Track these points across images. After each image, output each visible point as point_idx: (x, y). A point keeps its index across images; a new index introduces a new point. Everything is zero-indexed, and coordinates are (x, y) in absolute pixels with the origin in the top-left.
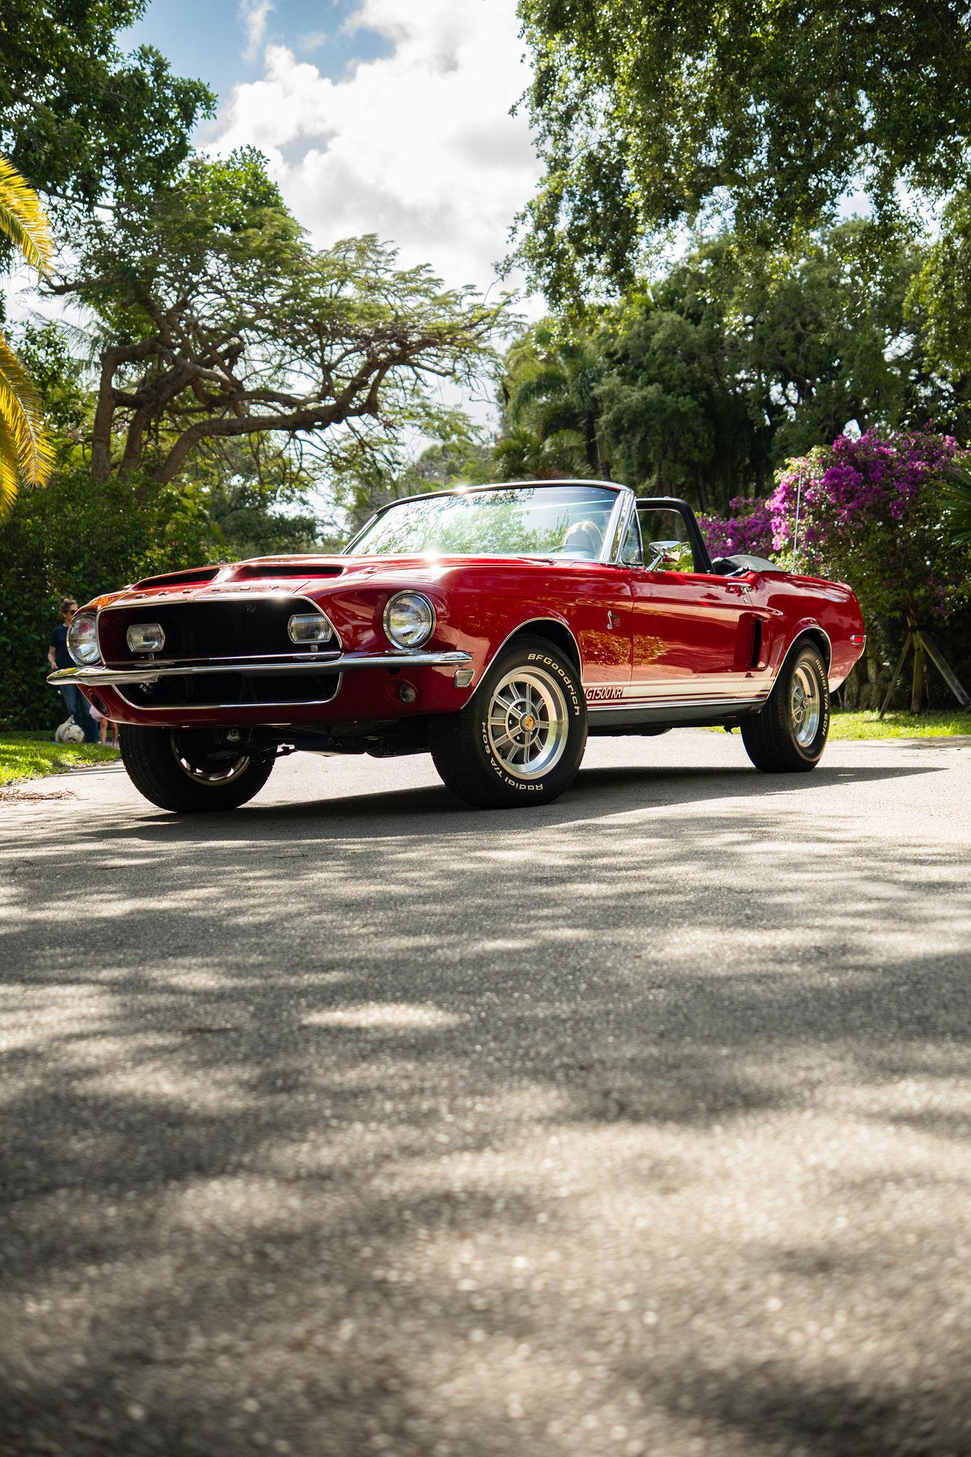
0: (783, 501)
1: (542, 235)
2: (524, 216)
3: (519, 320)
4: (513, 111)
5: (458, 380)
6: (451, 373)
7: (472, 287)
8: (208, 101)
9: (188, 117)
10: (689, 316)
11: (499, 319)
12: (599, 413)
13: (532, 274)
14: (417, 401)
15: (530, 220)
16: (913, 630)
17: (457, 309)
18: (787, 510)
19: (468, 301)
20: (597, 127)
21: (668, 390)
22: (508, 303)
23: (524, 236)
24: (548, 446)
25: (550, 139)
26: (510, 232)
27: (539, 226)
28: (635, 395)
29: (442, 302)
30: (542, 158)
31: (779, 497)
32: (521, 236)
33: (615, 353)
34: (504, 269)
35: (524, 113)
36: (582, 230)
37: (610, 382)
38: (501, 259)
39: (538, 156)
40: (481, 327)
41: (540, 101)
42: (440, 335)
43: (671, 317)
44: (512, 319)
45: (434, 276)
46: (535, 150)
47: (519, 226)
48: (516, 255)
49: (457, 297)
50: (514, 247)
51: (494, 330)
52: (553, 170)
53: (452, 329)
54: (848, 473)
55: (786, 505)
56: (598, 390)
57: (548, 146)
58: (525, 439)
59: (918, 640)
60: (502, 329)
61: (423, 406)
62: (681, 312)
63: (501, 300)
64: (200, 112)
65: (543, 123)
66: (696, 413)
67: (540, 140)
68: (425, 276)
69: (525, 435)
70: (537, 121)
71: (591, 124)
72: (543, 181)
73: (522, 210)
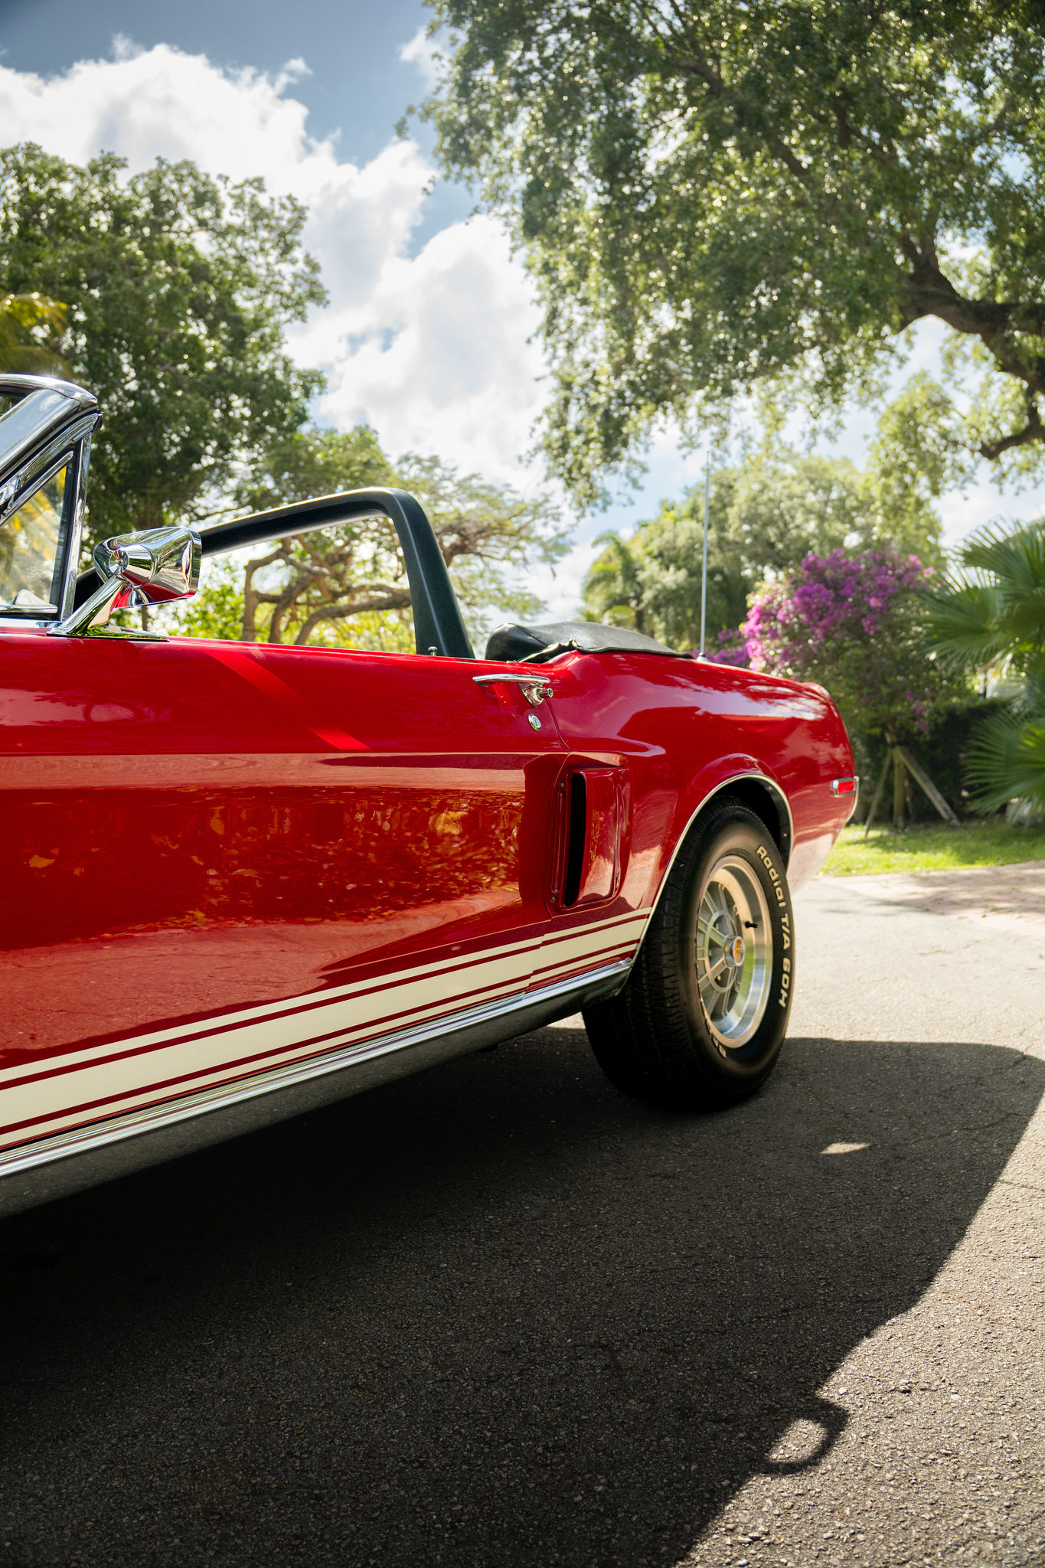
0: (757, 623)
2: (541, 419)
8: (322, 383)
9: (307, 393)
13: (549, 464)
14: (494, 586)
15: (546, 422)
16: (893, 745)
18: (762, 632)
19: (508, 497)
23: (541, 434)
27: (553, 426)
28: (670, 579)
29: (492, 503)
31: (752, 621)
32: (539, 438)
33: (654, 552)
37: (651, 570)
40: (525, 519)
41: (549, 334)
42: (491, 528)
45: (486, 482)
47: (537, 427)
48: (535, 449)
49: (499, 494)
53: (500, 522)
54: (818, 591)
55: (760, 626)
56: (643, 576)
59: (899, 755)
61: (499, 590)
64: (316, 389)
67: (549, 363)
68: (477, 483)
73: (539, 414)
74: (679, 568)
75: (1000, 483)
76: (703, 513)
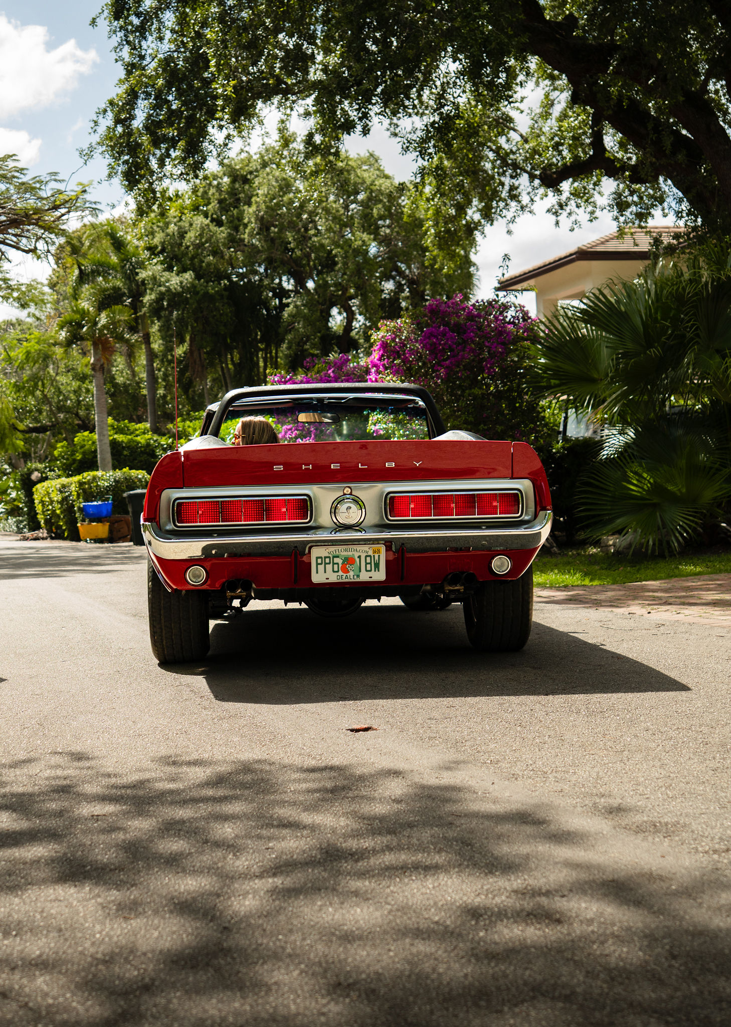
1: (120, 129)
2: (105, 111)
3: (94, 206)
4: (93, 22)
5: (39, 257)
6: (34, 251)
7: (56, 174)
10: (212, 220)
11: (78, 204)
12: (143, 294)
13: (111, 161)
15: (110, 115)
17: (43, 194)
19: (53, 185)
20: (166, 41)
21: (198, 277)
22: (85, 191)
23: (105, 128)
24: (103, 319)
25: (127, 49)
26: (92, 124)
27: (118, 121)
28: (175, 281)
29: (27, 188)
30: (120, 63)
32: (102, 129)
33: (156, 247)
34: (87, 155)
35: (104, 24)
36: (159, 124)
37: (152, 269)
38: (85, 146)
39: (117, 61)
40: (63, 211)
41: (117, 15)
42: (27, 216)
43: (200, 220)
44: (87, 205)
45: (20, 165)
46: (114, 56)
47: (101, 120)
48: (99, 143)
49: (41, 182)
50: (96, 138)
51: (72, 214)
52: (129, 73)
53: (37, 211)
54: (444, 334)
56: (143, 275)
57: (126, 52)
58: (83, 313)
60: (79, 213)
62: (206, 216)
63: (79, 189)
65: (121, 34)
66: (222, 296)
67: (118, 48)
68: (11, 164)
69: (83, 310)
70: (115, 32)
71: (161, 39)
72: (121, 82)
73: (103, 106)
74: (184, 270)
75: (556, 214)
76: (213, 206)
